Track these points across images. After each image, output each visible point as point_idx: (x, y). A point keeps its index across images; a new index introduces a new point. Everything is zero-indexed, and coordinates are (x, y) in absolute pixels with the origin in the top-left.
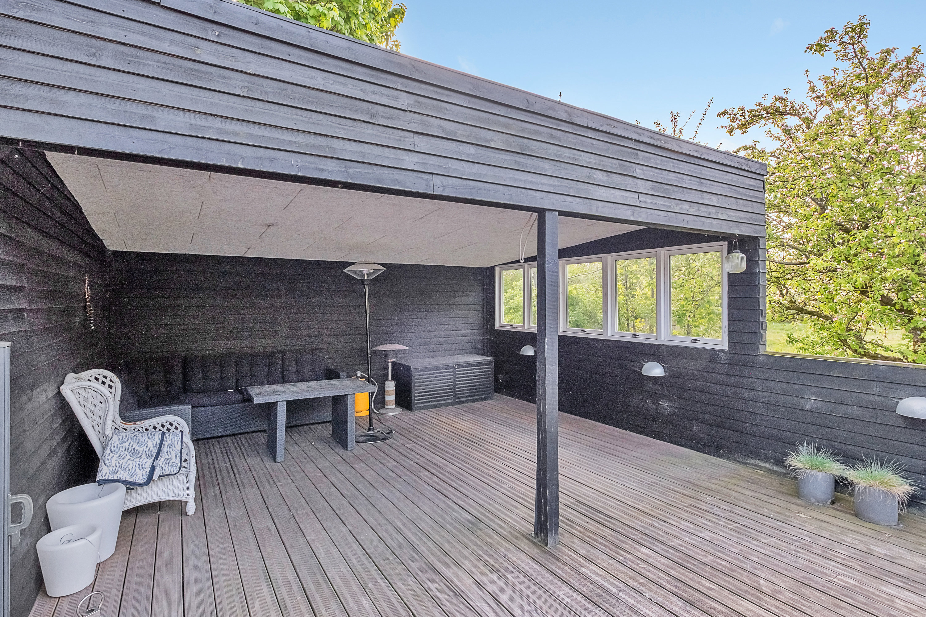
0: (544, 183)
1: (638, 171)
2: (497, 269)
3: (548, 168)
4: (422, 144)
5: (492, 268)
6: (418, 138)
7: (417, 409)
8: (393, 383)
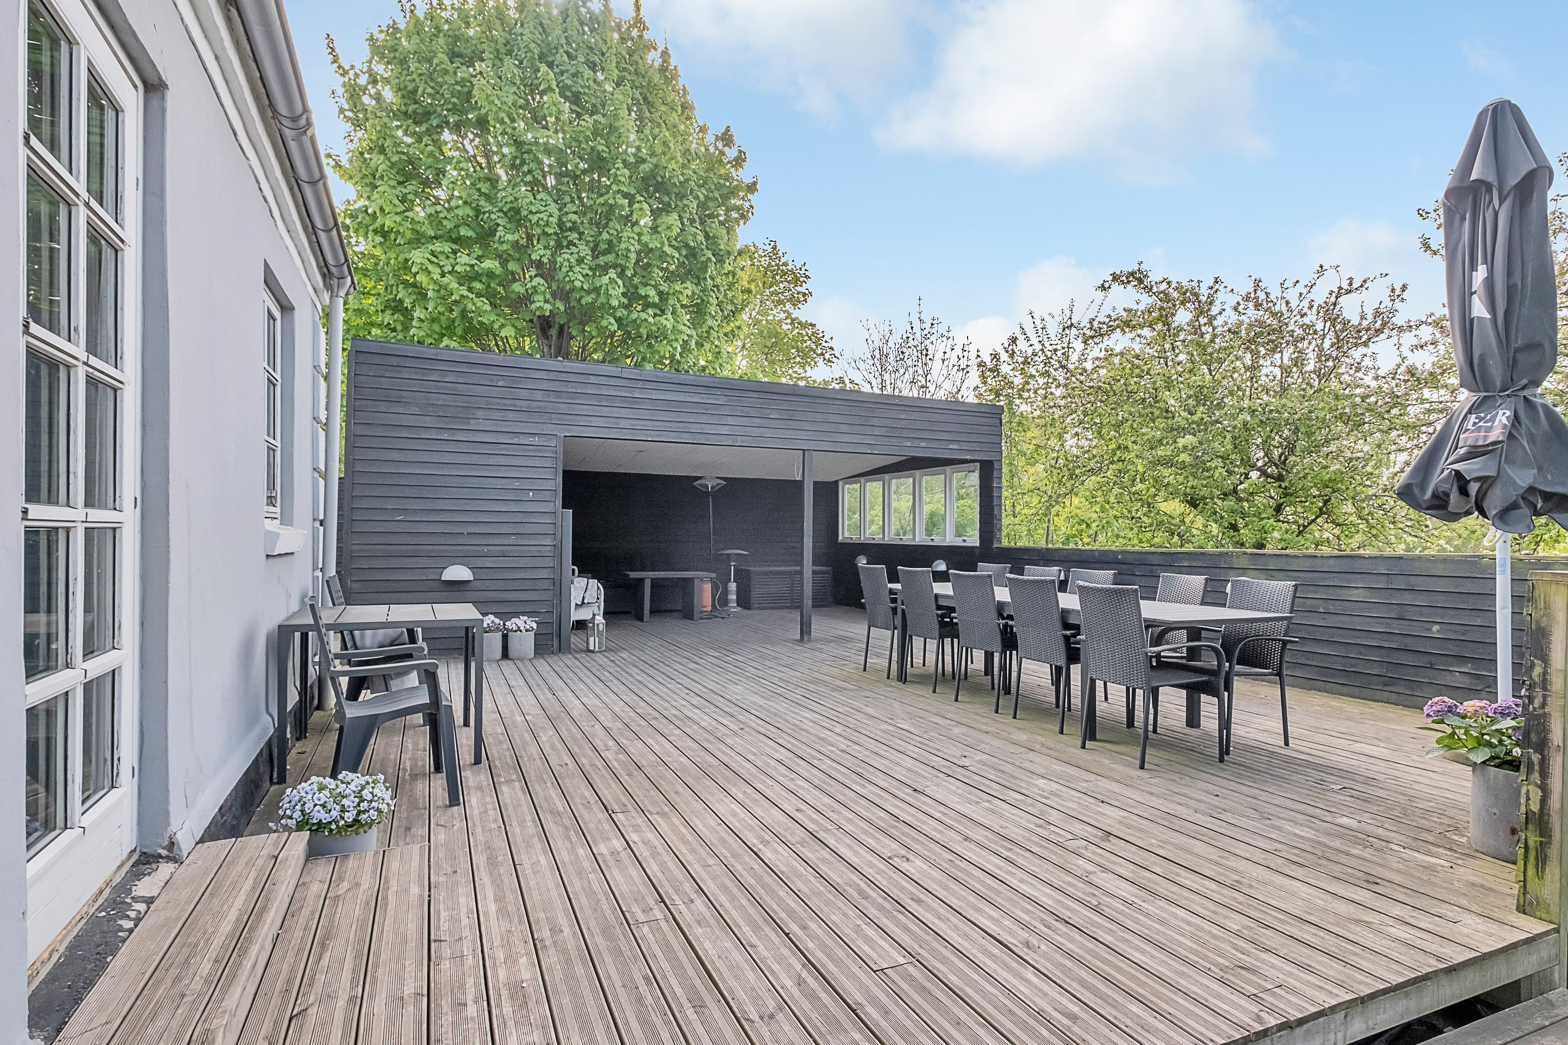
0: (804, 435)
1: (876, 422)
2: (841, 483)
3: (806, 426)
4: (731, 421)
5: (836, 482)
6: (729, 418)
7: (755, 609)
8: (735, 584)
